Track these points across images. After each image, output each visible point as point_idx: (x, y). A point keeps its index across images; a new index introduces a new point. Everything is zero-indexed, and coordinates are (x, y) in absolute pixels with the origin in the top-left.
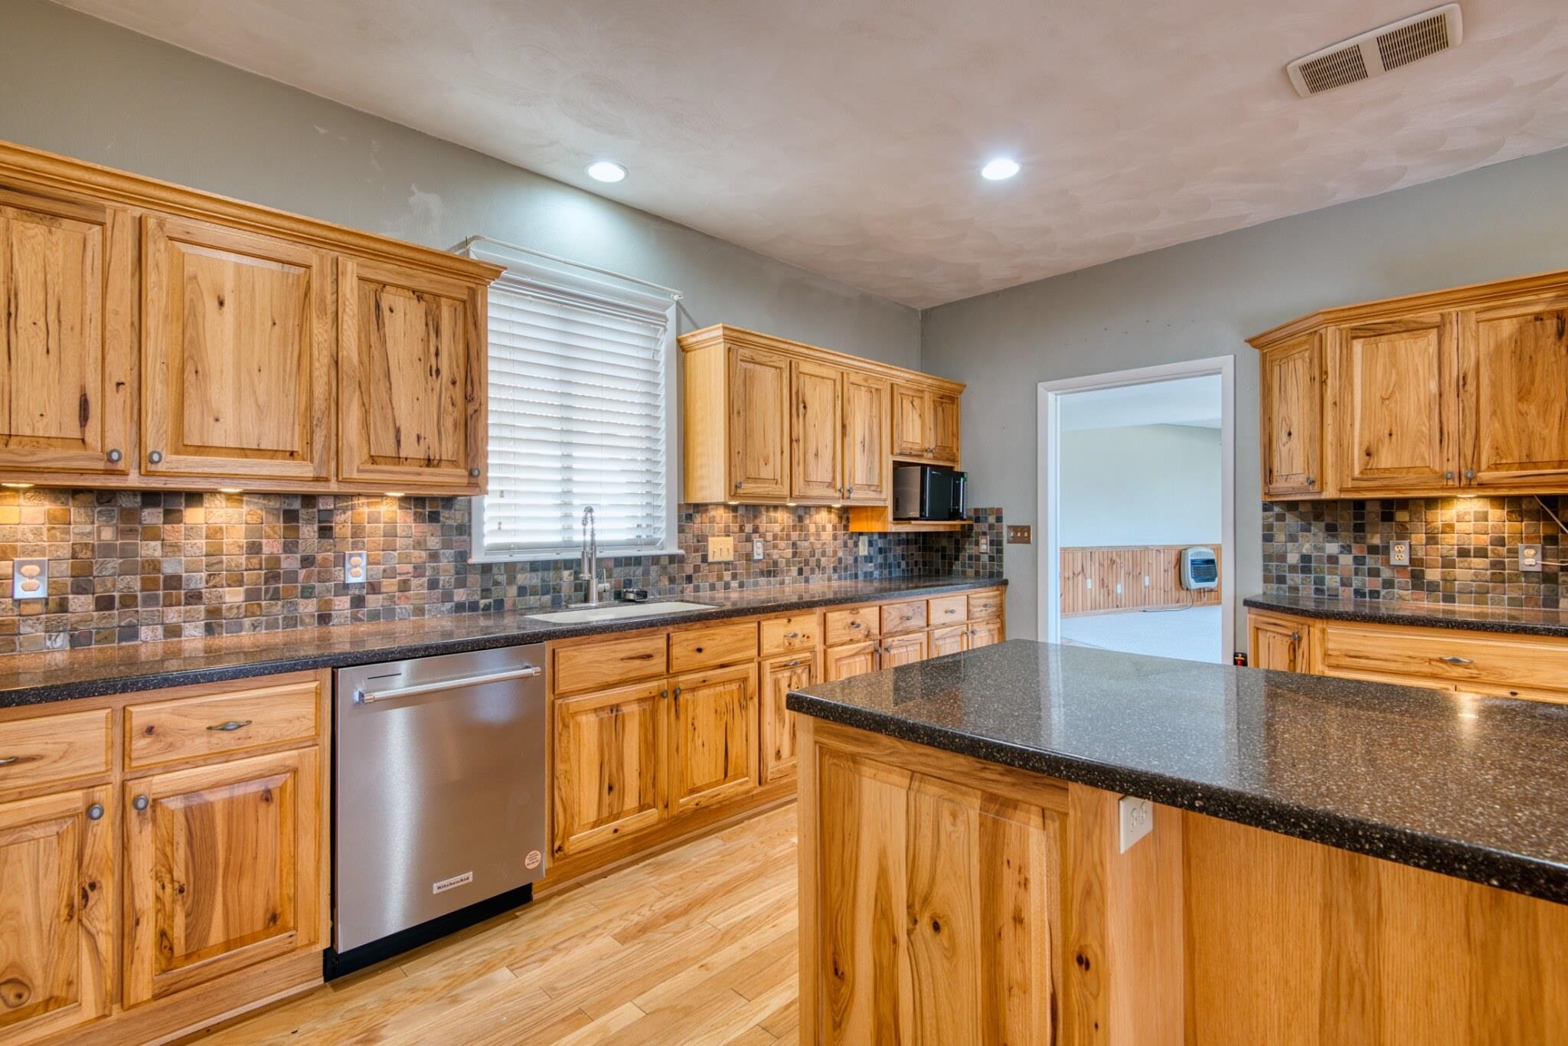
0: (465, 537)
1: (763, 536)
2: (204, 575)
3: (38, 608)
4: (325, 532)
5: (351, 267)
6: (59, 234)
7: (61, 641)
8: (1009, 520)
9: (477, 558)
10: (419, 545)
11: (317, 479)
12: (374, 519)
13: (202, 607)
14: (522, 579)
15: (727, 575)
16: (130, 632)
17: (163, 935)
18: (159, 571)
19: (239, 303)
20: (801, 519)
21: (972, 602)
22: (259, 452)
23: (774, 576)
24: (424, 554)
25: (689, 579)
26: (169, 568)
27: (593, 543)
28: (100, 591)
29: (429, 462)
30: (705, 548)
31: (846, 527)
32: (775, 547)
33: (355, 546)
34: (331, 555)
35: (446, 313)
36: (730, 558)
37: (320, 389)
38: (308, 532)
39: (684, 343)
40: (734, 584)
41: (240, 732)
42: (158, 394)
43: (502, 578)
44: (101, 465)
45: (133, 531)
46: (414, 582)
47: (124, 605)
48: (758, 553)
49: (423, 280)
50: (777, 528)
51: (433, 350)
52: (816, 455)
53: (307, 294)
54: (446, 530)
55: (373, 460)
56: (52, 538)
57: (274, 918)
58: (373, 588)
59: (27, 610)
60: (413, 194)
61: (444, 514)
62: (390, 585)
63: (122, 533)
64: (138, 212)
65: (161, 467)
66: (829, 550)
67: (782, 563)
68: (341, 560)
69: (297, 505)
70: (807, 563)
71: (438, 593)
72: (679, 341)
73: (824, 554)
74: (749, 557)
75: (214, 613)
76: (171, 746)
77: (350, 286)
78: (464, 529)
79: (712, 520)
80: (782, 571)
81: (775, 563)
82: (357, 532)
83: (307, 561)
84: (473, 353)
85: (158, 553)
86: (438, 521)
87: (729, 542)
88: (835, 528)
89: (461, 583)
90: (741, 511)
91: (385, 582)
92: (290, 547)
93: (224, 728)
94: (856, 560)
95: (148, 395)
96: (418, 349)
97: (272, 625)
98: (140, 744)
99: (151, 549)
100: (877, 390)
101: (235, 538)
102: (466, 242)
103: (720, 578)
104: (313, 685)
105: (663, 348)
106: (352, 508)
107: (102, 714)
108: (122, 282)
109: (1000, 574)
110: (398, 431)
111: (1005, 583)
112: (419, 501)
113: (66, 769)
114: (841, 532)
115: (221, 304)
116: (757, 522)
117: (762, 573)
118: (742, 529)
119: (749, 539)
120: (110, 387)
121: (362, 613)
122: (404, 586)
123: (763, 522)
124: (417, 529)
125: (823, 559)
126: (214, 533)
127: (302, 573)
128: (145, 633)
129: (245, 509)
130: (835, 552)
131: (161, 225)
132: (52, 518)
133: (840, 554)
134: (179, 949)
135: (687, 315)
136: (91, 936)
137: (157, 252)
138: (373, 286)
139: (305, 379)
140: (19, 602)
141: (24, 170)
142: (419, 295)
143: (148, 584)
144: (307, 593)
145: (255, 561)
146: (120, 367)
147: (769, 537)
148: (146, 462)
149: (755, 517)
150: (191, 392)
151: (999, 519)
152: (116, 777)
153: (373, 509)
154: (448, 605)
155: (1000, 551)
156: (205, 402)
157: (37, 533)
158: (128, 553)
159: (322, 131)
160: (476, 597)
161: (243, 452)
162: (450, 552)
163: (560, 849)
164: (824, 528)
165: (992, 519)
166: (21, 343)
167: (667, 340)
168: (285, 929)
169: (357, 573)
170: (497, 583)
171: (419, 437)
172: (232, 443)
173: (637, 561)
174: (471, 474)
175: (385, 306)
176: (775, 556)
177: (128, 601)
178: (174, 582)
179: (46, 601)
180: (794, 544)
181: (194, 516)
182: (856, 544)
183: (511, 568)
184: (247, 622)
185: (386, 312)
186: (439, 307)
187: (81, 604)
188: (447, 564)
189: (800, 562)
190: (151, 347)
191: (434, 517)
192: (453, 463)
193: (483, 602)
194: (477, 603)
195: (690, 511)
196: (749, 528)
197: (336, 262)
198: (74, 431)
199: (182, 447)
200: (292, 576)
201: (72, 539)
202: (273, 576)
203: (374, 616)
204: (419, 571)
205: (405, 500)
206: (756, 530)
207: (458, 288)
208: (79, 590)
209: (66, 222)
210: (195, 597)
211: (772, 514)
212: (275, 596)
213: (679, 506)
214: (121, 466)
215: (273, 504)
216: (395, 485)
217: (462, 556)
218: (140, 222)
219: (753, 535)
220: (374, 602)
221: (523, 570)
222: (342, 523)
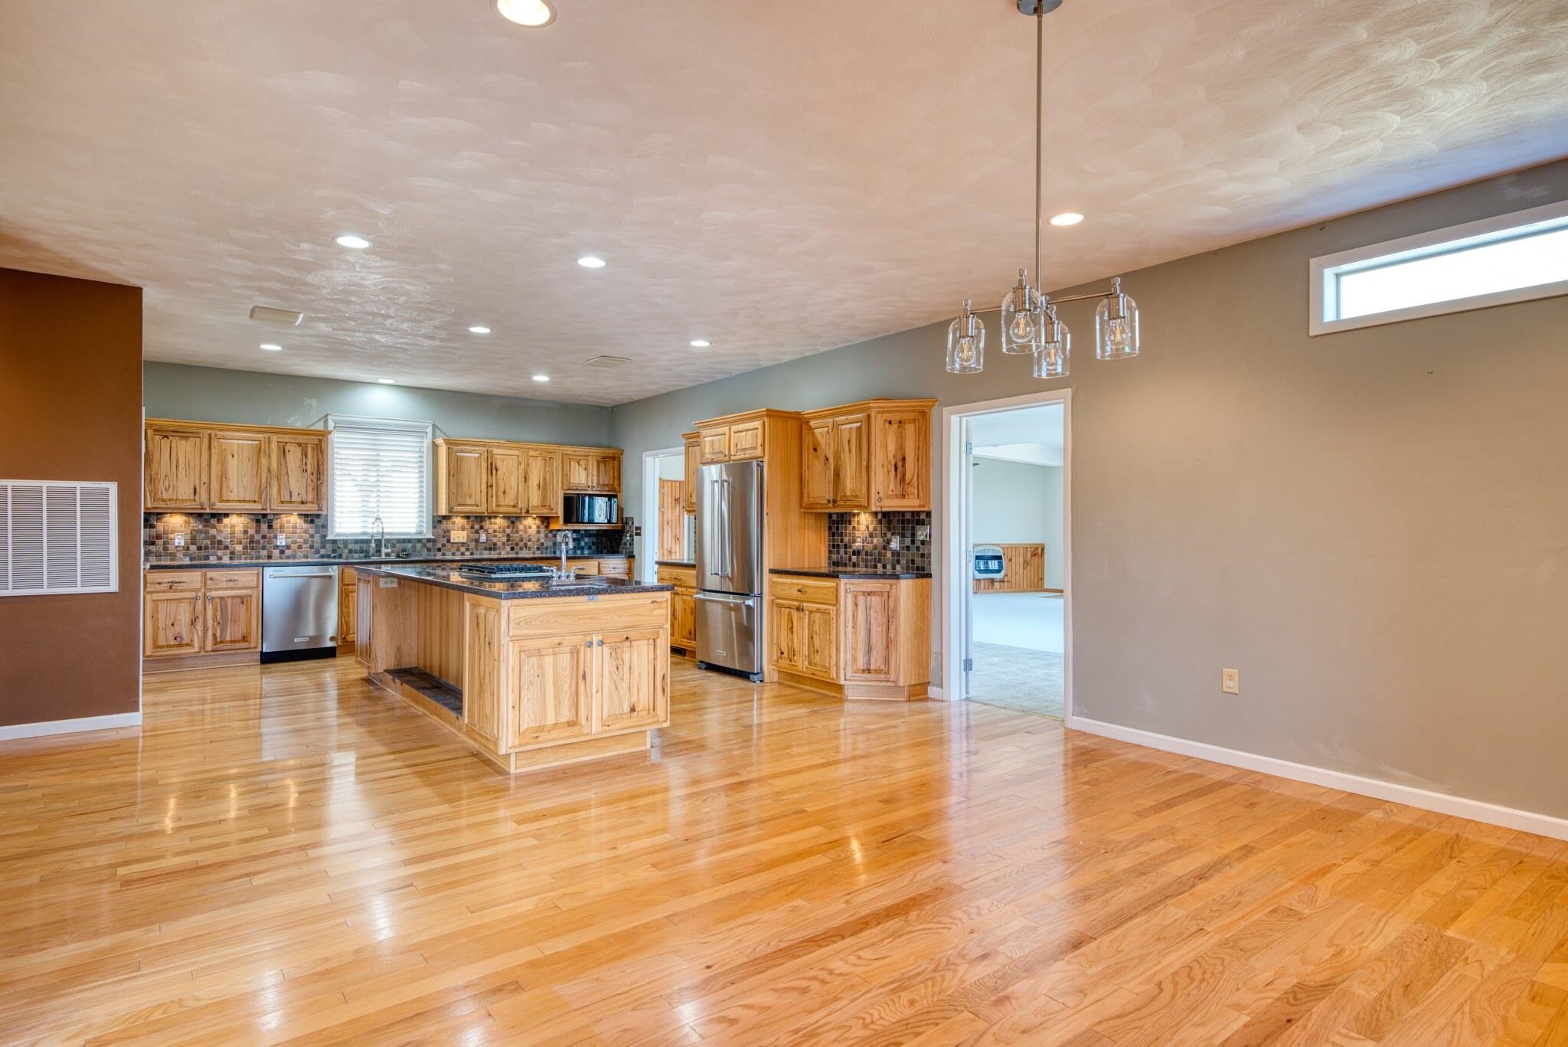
0: (325, 529)
1: (486, 531)
2: (229, 540)
3: (181, 549)
4: (270, 527)
5: (275, 438)
6: (189, 443)
7: (188, 559)
8: (635, 525)
9: (330, 537)
10: (306, 532)
11: (263, 509)
12: (288, 522)
13: (229, 551)
14: (350, 546)
15: (463, 549)
16: (207, 558)
17: (214, 635)
18: (215, 538)
19: (238, 455)
20: (513, 522)
21: (601, 565)
22: (244, 501)
23: (494, 550)
24: (308, 535)
25: (439, 550)
26: (218, 538)
27: (383, 533)
28: (198, 545)
29: (302, 503)
30: (449, 536)
31: (547, 527)
32: (495, 536)
33: (281, 532)
34: (272, 535)
35: (310, 450)
36: (465, 541)
37: (264, 480)
38: (264, 527)
39: (437, 443)
40: (468, 553)
41: (235, 582)
42: (215, 485)
43: (341, 546)
44: (199, 507)
45: (208, 526)
46: (304, 546)
47: (205, 549)
48: (483, 538)
49: (301, 439)
50: (496, 527)
51: (304, 463)
52: (504, 492)
53: (260, 450)
54: (317, 527)
55: (282, 502)
56: (185, 528)
57: (244, 637)
58: (288, 547)
59: (178, 549)
60: (304, 400)
61: (316, 520)
62: (294, 547)
63: (204, 526)
64: (209, 432)
65: (216, 507)
66: (534, 539)
67: (499, 544)
68: (275, 537)
69: (260, 517)
70: (517, 544)
71: (314, 550)
72: (433, 442)
73: (530, 540)
74: (477, 541)
75: (232, 553)
76: (217, 584)
77: (274, 445)
78: (325, 526)
79: (454, 523)
80: (499, 548)
81: (495, 544)
82: (282, 527)
83: (264, 537)
84: (320, 463)
85: (215, 533)
86: (313, 523)
87: (465, 533)
88: (538, 527)
89: (323, 547)
90: (472, 519)
91: (292, 545)
92: (258, 532)
93: (230, 581)
94: (555, 544)
95: (212, 485)
96: (299, 464)
97: (252, 558)
98: (209, 582)
99: (213, 532)
100: (550, 458)
101: (239, 529)
102: (327, 415)
103: (458, 550)
104: (256, 572)
105: (425, 446)
106: (280, 518)
107: (200, 573)
108: (205, 454)
109: (632, 552)
110: (291, 493)
111: (633, 557)
112: (306, 516)
113: (192, 586)
114: (542, 529)
115: (233, 456)
116: (483, 524)
117: (486, 549)
118: (472, 527)
119: (477, 532)
120: (202, 484)
121: (283, 556)
122: (300, 547)
123: (487, 524)
124: (306, 526)
125: (529, 543)
126: (233, 526)
127: (262, 541)
128: (211, 558)
129: (242, 519)
130: (538, 540)
131: (216, 435)
132: (185, 522)
133: (542, 541)
134: (218, 640)
135: (439, 429)
136: (197, 630)
137: (214, 443)
138: (282, 444)
139: (259, 477)
140: (176, 547)
141: (181, 426)
142: (299, 445)
143: (212, 543)
144: (264, 548)
145: (246, 536)
146: (204, 479)
147: (491, 531)
148: (211, 506)
149: (482, 522)
150: (224, 484)
151: (633, 523)
152: (203, 590)
153: (288, 518)
154: (318, 555)
155: (633, 540)
156: (228, 486)
157: (181, 526)
158: (206, 532)
159: (270, 385)
160: (330, 553)
161: (239, 501)
162: (318, 535)
163: (344, 638)
164: (530, 527)
165: (630, 524)
166: (180, 474)
167: (427, 442)
168: (247, 641)
169: (281, 541)
170: (339, 548)
171: (298, 494)
172: (236, 499)
173: (409, 541)
174: (319, 507)
175: (286, 450)
176: (495, 540)
177: (206, 548)
178: (220, 542)
179: (183, 547)
180: (508, 535)
181: (226, 521)
182: (555, 536)
183: (346, 542)
184: (243, 556)
185: (287, 453)
186: (307, 447)
187: (193, 548)
188: (317, 538)
189: (512, 544)
190: (213, 471)
191: (312, 522)
192: (312, 502)
193: (333, 555)
194: (330, 555)
195: (439, 520)
196: (477, 527)
197: (269, 438)
198: (192, 498)
199: (221, 501)
200: (258, 542)
201: (191, 528)
202: (252, 542)
203: (288, 557)
204: (306, 541)
205: (299, 515)
206: (482, 527)
207: (314, 440)
208: (192, 544)
209: (191, 439)
210: (226, 548)
211: (493, 520)
212: (253, 549)
213: (433, 517)
214: (205, 507)
215: (252, 517)
216: (295, 510)
217: (324, 537)
218: (210, 435)
219: (480, 531)
220: (288, 552)
221: (351, 543)
222: (276, 524)
